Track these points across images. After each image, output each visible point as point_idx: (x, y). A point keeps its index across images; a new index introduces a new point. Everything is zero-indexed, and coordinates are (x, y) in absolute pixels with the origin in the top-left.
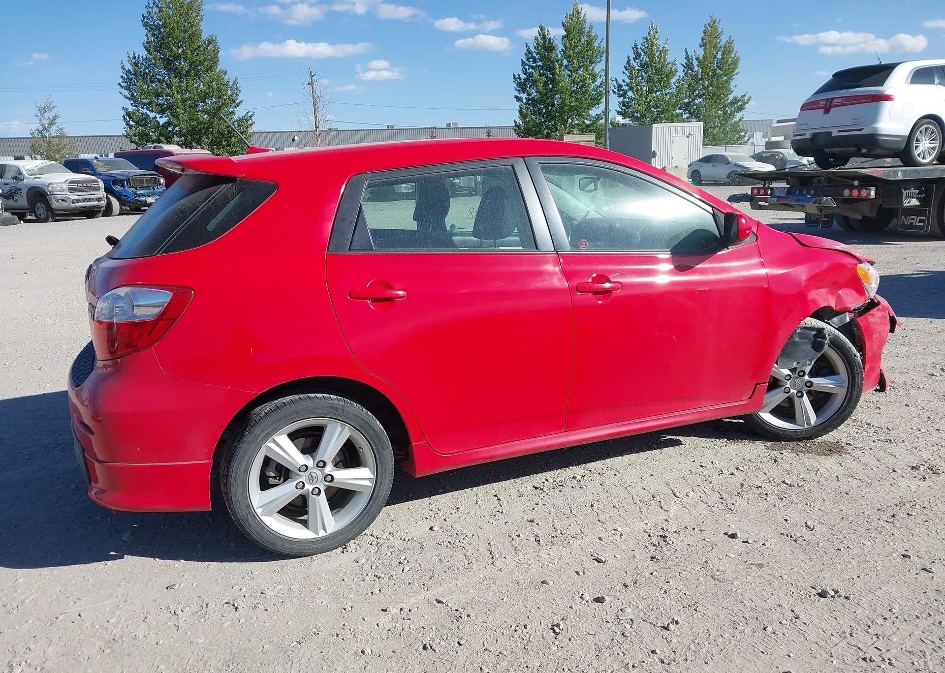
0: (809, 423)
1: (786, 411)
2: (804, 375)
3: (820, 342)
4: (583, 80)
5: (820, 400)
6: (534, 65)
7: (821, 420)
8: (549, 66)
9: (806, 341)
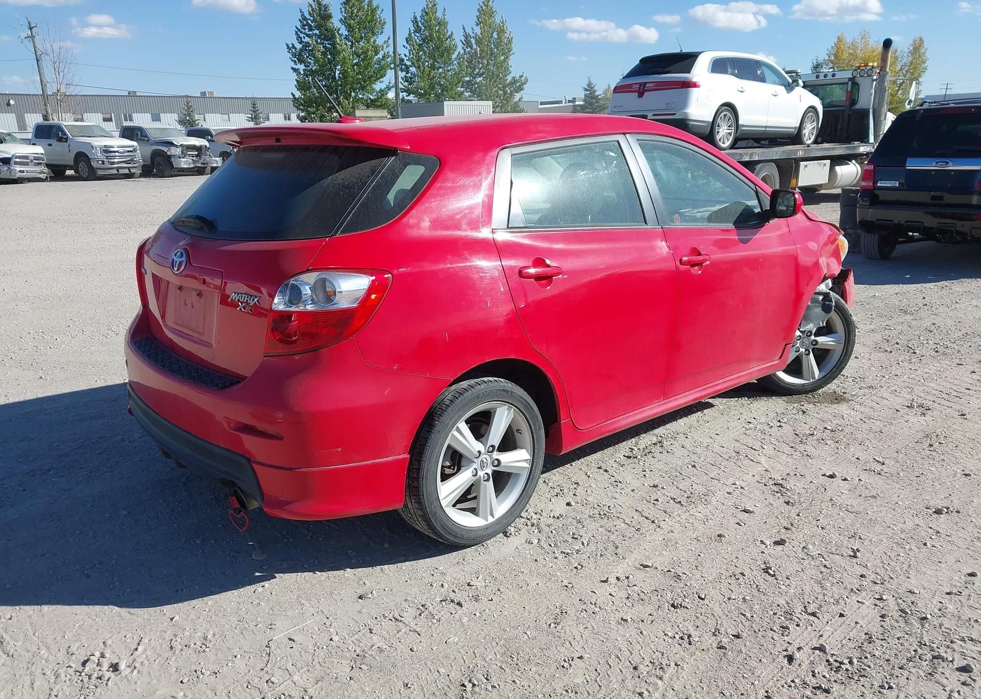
0: (813, 377)
1: (795, 368)
2: (811, 335)
3: (828, 304)
4: (365, 53)
5: (822, 355)
6: (310, 33)
7: (823, 374)
8: (328, 35)
9: (817, 304)
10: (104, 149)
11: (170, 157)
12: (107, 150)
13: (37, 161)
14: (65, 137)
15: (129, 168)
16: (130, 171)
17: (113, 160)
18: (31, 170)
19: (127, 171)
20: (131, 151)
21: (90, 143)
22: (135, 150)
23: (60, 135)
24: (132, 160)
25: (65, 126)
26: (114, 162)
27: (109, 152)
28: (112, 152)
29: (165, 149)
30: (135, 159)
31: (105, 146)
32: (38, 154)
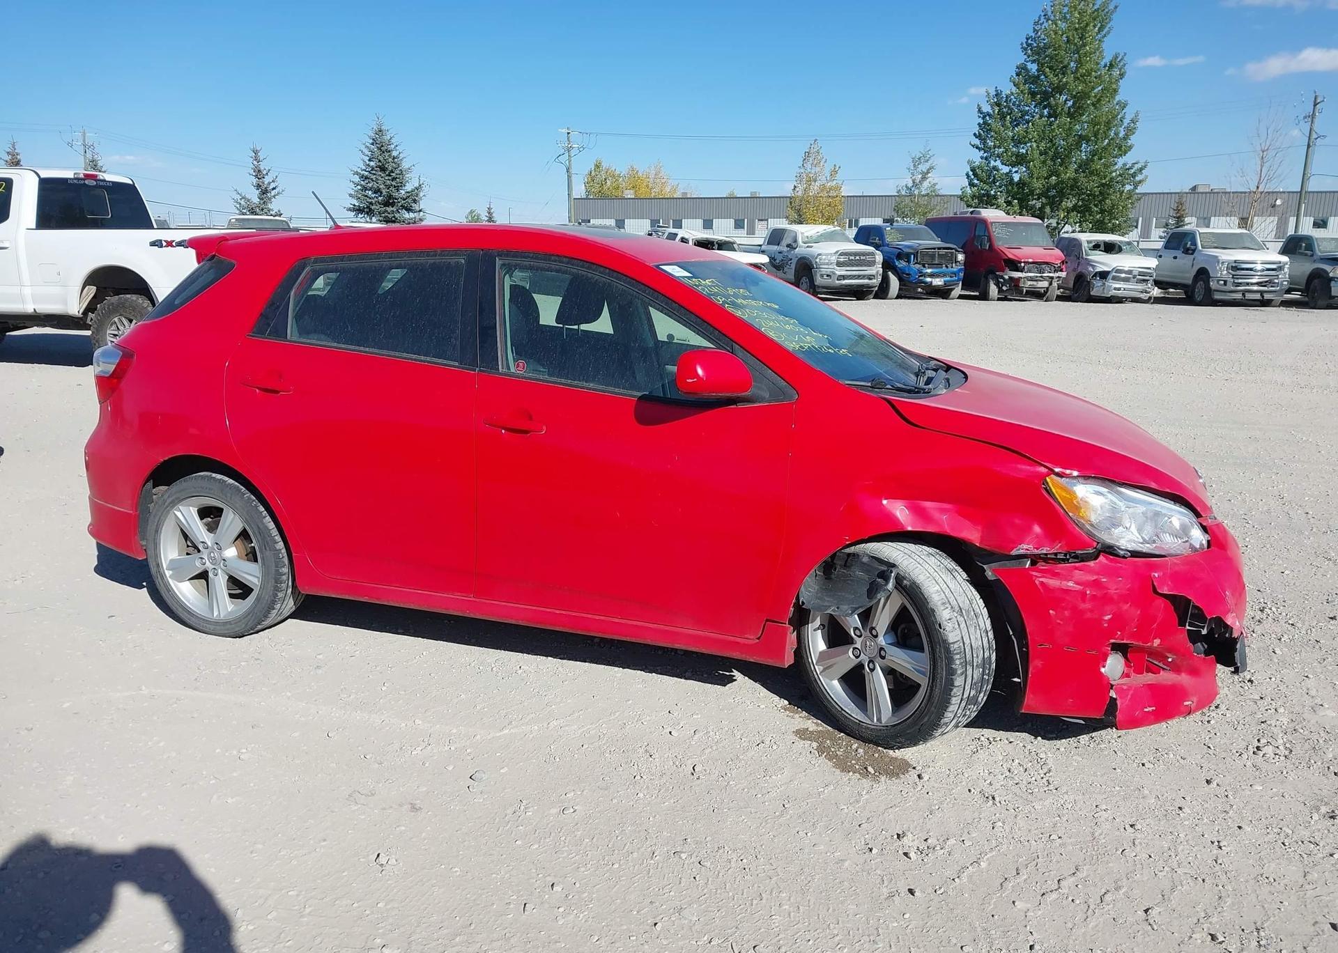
0: (879, 720)
2: (877, 635)
7: (896, 720)
10: (1234, 265)
11: (1332, 279)
12: (1236, 267)
13: (1142, 277)
14: (1193, 247)
15: (1262, 293)
16: (1263, 297)
17: (1240, 281)
18: (1130, 289)
19: (1258, 296)
20: (1273, 270)
21: (1217, 257)
22: (1280, 268)
23: (1188, 246)
24: (1270, 282)
25: (1200, 234)
26: (1241, 283)
27: (1238, 269)
28: (1243, 269)
29: (1328, 268)
30: (1276, 281)
31: (1235, 262)
32: (1149, 268)
